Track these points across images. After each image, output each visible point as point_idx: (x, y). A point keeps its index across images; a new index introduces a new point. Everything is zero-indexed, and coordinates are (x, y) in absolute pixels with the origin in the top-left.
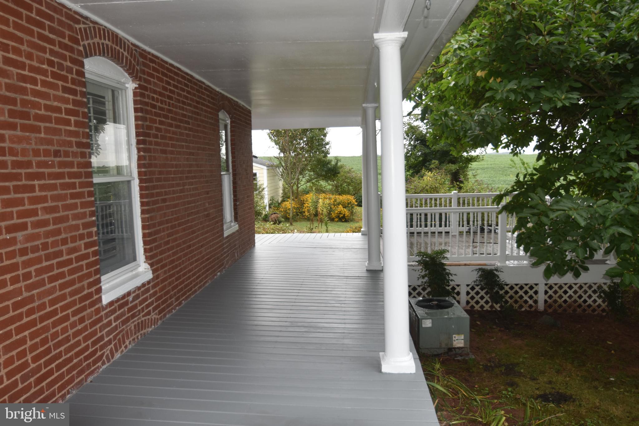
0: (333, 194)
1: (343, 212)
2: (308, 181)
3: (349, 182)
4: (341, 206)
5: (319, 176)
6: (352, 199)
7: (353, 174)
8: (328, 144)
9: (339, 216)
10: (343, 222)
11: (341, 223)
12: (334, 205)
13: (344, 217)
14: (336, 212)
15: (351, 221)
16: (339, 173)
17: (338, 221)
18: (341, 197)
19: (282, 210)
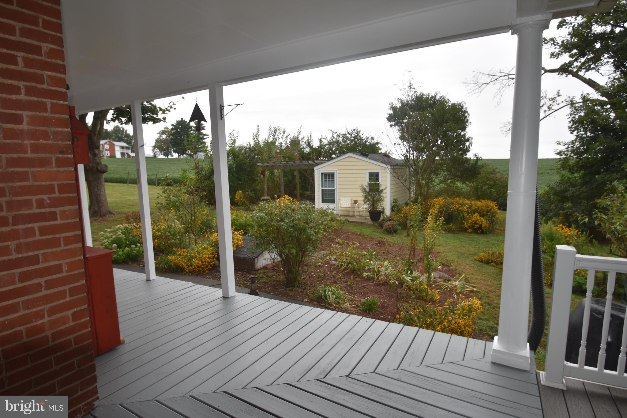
0: (468, 199)
1: (479, 222)
2: (441, 182)
3: (491, 185)
4: (476, 214)
5: (455, 177)
6: (492, 204)
7: (498, 175)
8: (468, 140)
9: (474, 226)
10: (478, 233)
11: (476, 236)
12: (468, 213)
13: (480, 227)
14: (470, 221)
15: (490, 233)
16: (479, 173)
17: (471, 233)
18: (479, 203)
19: (402, 215)
